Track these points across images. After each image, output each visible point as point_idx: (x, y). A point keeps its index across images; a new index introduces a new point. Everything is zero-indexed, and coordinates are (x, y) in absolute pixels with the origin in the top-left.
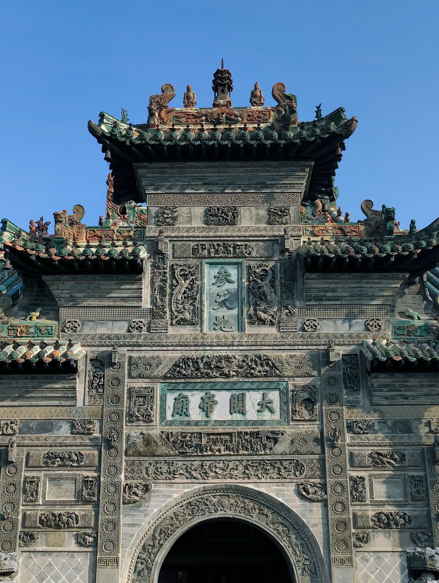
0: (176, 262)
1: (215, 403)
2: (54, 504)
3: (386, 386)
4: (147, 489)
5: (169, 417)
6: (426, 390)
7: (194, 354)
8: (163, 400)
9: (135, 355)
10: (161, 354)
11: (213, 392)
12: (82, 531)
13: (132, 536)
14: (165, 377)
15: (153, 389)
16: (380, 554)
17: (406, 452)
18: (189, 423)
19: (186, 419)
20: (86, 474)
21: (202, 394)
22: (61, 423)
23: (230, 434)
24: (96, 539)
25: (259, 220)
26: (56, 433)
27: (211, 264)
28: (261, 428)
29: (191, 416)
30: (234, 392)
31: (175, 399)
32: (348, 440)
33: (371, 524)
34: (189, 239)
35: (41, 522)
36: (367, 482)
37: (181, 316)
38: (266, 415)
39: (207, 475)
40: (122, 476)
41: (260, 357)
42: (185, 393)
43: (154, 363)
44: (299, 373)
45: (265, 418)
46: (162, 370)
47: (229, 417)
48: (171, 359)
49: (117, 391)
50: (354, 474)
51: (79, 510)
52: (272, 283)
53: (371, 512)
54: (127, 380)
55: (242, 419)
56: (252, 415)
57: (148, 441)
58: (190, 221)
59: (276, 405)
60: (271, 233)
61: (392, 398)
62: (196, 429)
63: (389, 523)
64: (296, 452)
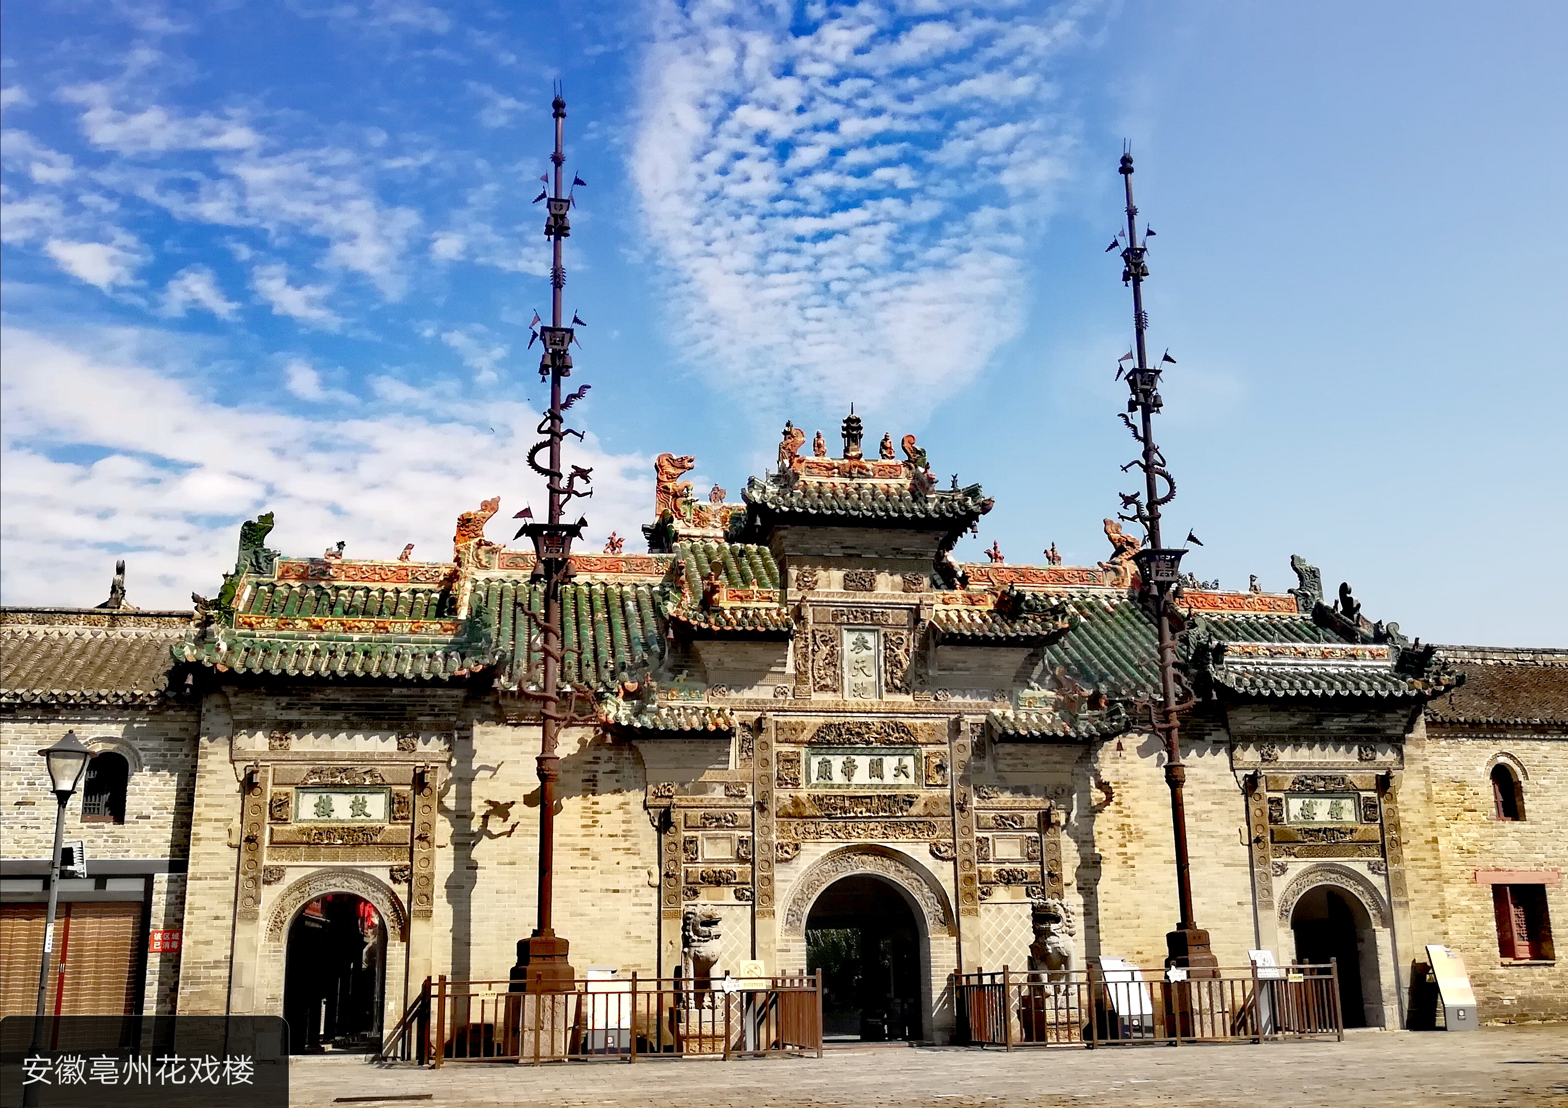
0: (816, 627)
1: (856, 767)
2: (712, 862)
3: (1009, 754)
4: (797, 847)
5: (814, 781)
6: (1044, 758)
7: (836, 721)
8: (808, 764)
9: (781, 719)
10: (804, 719)
11: (853, 757)
12: (739, 887)
13: (785, 890)
14: (810, 743)
15: (798, 754)
16: (1001, 906)
17: (1025, 815)
18: (832, 786)
19: (829, 782)
20: (741, 833)
21: (844, 758)
22: (714, 785)
23: (870, 797)
24: (753, 894)
25: (894, 587)
26: (710, 796)
27: (849, 630)
28: (897, 792)
29: (834, 780)
30: (873, 758)
31: (819, 763)
32: (975, 804)
33: (994, 880)
34: (829, 604)
35: (703, 878)
36: (990, 842)
37: (823, 682)
38: (902, 779)
39: (850, 835)
40: (774, 836)
41: (896, 725)
42: (828, 758)
43: (799, 728)
44: (932, 740)
45: (901, 783)
46: (806, 736)
47: (868, 781)
48: (815, 724)
49: (766, 754)
50: (980, 835)
51: (735, 867)
52: (907, 650)
53: (994, 868)
54: (774, 744)
55: (881, 783)
56: (889, 779)
57: (796, 803)
58: (829, 586)
59: (911, 770)
60: (906, 601)
61: (1015, 765)
62: (839, 792)
63: (1009, 879)
64: (930, 815)
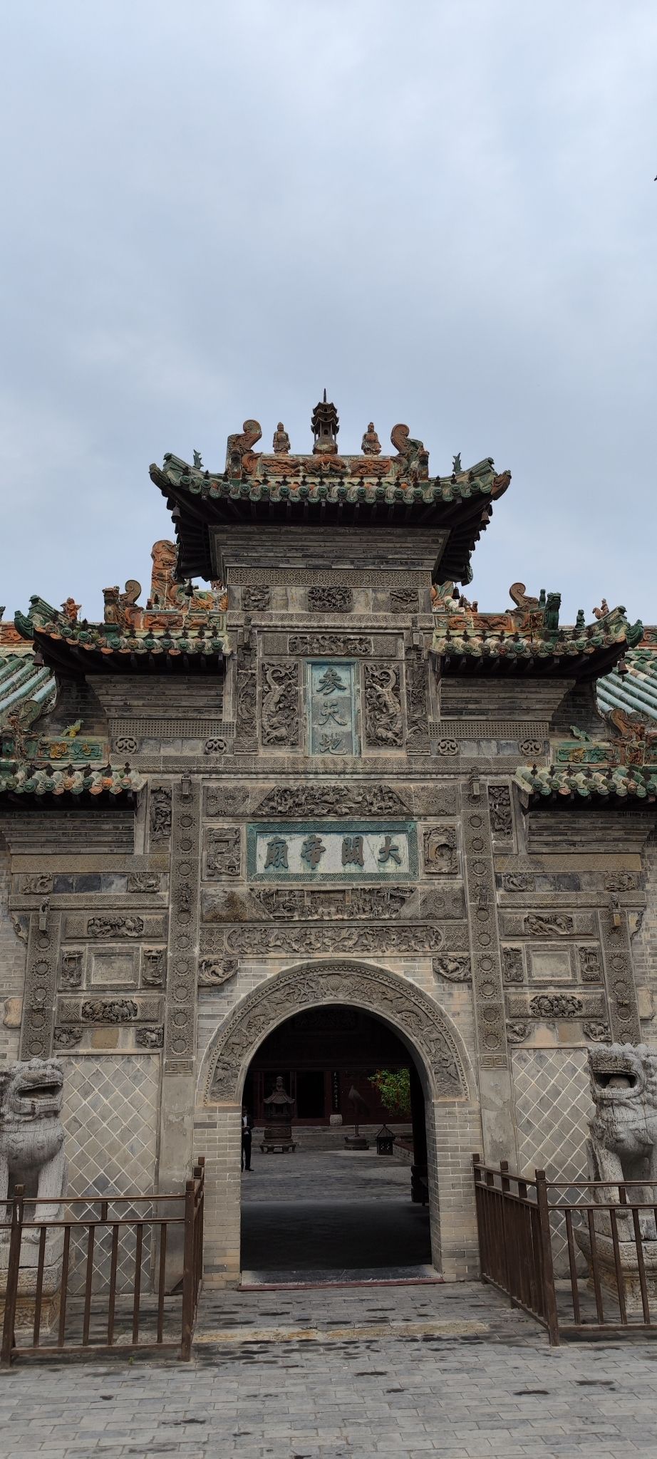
0: (267, 660)
1: (324, 850)
2: (103, 989)
3: (547, 828)
4: (230, 966)
5: (260, 868)
6: (599, 834)
7: (293, 785)
8: (252, 844)
9: (213, 785)
10: (248, 784)
11: (318, 836)
12: (142, 1026)
13: (211, 1031)
14: (254, 815)
15: (237, 831)
16: (543, 1053)
17: (574, 916)
18: (287, 877)
19: (283, 871)
20: (147, 947)
21: (305, 838)
22: (112, 877)
23: (343, 891)
24: (161, 1035)
25: (377, 607)
26: (104, 892)
27: (314, 664)
28: (382, 884)
29: (290, 868)
30: (346, 836)
31: (268, 844)
32: (498, 901)
33: (530, 1012)
34: (285, 630)
35: (84, 1014)
36: (523, 956)
37: (275, 733)
38: (391, 867)
39: (312, 947)
40: (196, 950)
41: (380, 789)
42: (282, 837)
43: (240, 796)
44: (433, 810)
45: (388, 871)
46: (250, 806)
47: (340, 869)
48: (262, 790)
49: (189, 833)
50: (508, 945)
51: (137, 997)
52: (396, 690)
53: (529, 996)
54: (203, 819)
55: (358, 871)
56: (371, 866)
57: (231, 901)
58: (286, 606)
59: (404, 852)
60: (393, 624)
61: (556, 843)
62: (295, 885)
63: (555, 1011)
64: (430, 916)
